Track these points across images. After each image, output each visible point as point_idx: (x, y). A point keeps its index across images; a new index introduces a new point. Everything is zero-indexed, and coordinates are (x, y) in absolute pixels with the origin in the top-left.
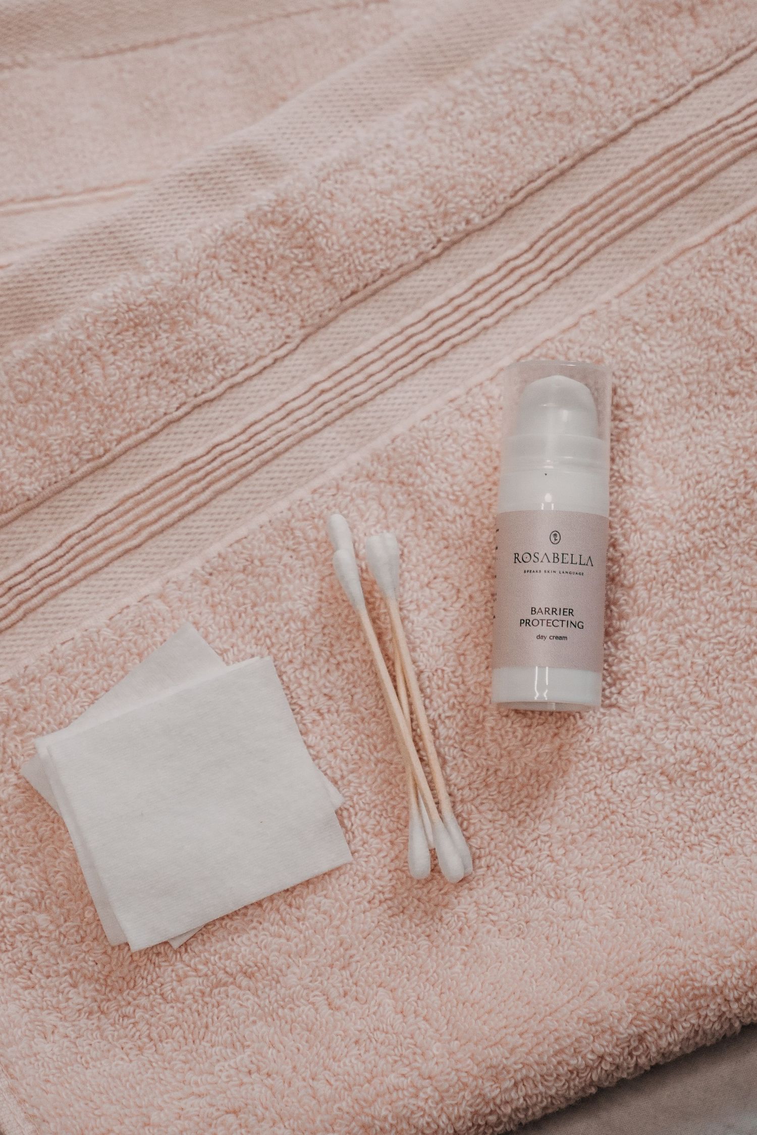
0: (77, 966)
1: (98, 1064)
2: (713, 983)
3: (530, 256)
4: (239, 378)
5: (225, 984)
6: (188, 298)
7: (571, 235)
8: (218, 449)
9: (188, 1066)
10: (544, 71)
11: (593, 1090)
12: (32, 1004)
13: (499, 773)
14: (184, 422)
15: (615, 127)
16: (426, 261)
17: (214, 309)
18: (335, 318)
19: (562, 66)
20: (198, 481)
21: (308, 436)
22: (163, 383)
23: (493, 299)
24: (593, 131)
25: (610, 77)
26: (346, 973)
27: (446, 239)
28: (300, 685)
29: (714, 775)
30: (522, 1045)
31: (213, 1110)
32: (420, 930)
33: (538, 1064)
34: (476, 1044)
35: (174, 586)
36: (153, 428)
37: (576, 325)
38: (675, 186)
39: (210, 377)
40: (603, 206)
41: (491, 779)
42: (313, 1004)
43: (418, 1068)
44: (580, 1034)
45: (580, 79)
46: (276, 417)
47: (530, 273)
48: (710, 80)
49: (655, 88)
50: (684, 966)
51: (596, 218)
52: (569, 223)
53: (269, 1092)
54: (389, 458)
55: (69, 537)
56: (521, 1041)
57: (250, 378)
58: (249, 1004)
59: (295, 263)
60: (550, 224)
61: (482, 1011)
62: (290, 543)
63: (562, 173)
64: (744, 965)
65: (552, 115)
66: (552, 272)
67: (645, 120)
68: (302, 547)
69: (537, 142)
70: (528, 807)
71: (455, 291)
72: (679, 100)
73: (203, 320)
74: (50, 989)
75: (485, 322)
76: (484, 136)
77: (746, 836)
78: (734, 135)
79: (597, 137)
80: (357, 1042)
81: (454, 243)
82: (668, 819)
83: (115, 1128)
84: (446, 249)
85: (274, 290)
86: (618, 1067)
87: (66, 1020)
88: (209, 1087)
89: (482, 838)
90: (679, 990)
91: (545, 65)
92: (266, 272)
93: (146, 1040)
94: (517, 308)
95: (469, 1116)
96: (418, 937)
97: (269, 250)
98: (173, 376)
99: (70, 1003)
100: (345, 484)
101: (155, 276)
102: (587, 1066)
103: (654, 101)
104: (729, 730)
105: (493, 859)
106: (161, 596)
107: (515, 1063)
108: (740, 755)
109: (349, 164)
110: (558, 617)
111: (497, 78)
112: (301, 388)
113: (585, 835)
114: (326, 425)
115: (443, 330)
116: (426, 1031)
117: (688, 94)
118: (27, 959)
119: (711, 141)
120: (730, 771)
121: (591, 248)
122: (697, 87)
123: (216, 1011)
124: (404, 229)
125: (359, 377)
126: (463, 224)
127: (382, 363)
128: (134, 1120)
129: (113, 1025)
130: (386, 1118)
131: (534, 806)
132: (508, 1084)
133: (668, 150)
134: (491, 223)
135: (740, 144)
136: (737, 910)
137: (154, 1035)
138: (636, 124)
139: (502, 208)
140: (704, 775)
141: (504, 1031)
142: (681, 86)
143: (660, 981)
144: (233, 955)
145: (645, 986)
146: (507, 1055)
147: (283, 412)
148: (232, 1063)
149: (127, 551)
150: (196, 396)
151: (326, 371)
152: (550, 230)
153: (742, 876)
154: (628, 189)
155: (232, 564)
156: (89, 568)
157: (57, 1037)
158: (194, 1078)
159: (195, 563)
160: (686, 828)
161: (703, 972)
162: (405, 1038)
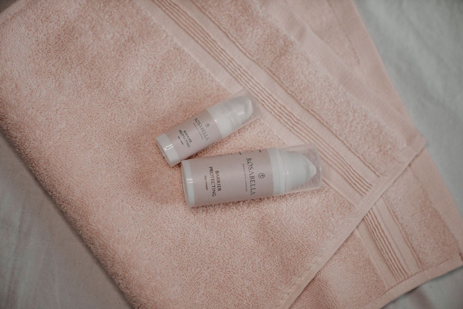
0: (51, 35)
1: (22, 44)
2: (90, 221)
3: (296, 120)
4: (237, 44)
5: (55, 79)
6: (257, 22)
7: (305, 131)
8: (215, 43)
9: (28, 71)
10: (351, 111)
11: (50, 194)
12: (37, 23)
13: (139, 148)
14: (220, 31)
15: (340, 135)
16: (286, 91)
17: (255, 31)
18: (262, 68)
19: (354, 116)
20: (204, 39)
21: (225, 68)
22: (230, 21)
23: (280, 113)
24: (337, 129)
25: (354, 131)
26: (68, 113)
27: (294, 94)
28: (151, 82)
29: (156, 210)
30: (58, 169)
31: (16, 80)
32: (86, 132)
33: (53, 174)
34: (54, 155)
35: (171, 39)
36: (216, 22)
37: (279, 139)
38: (328, 158)
39: (235, 35)
40: (316, 138)
41: (137, 145)
42: (56, 105)
43: (43, 139)
44: (65, 185)
45: (352, 122)
46: (229, 58)
47: (291, 122)
48: (362, 161)
49: (355, 144)
50: (93, 211)
51: (312, 137)
52: (309, 129)
53: (25, 96)
54: (225, 94)
55: (177, 6)
56: (59, 168)
57: (238, 47)
58: (51, 86)
59: (275, 52)
60: (307, 124)
61: (66, 154)
62: (192, 70)
63: (322, 124)
64: (98, 229)
65: (339, 116)
66: (293, 128)
67: (345, 144)
68: (192, 74)
69: (329, 114)
70: (131, 158)
71: (279, 101)
72: (353, 153)
73: (251, 29)
74: (43, 28)
75: (273, 113)
76: (327, 98)
77: (140, 223)
78: (347, 171)
79: (336, 131)
80: (47, 119)
81: (293, 97)
82: (139, 200)
83: (2, 52)
84: (291, 95)
85: (265, 48)
86: (59, 199)
87: (34, 34)
88: (23, 78)
89: (119, 146)
90: (86, 211)
91: (353, 111)
92: (270, 44)
93: (33, 58)
94: (279, 120)
95: (32, 157)
96: (84, 132)
97: (277, 43)
98: (233, 24)
99: (39, 34)
100: (214, 83)
101: (261, 11)
102: (56, 189)
103: (351, 145)
104: (170, 212)
105: (114, 151)
106: (167, 36)
107: (51, 168)
108: (164, 216)
109: (308, 61)
110: (187, 139)
111: (345, 98)
112: (239, 63)
113: (127, 176)
114: (230, 73)
115: (267, 100)
116: (56, 139)
117: (356, 155)
118: (51, 21)
119: (343, 165)
120: (158, 214)
121: (302, 138)
122: (359, 157)
123: (47, 77)
124: (294, 81)
125: (247, 80)
126: (300, 98)
127: (252, 85)
128: (6, 57)
129: (35, 48)
130: (25, 132)
131: (132, 160)
132: (45, 167)
133: (338, 153)
134: (303, 107)
135: (345, 174)
136: (115, 224)
137: (35, 60)
138: (343, 142)
139: (307, 108)
140: (155, 207)
141: (60, 162)
142: (357, 152)
143: (87, 205)
144: (64, 79)
145: (84, 201)
146: (53, 164)
147: (230, 59)
148: (32, 84)
149: (178, 24)
150: (229, 32)
151: (246, 69)
152: (305, 124)
153: (127, 223)
154: (323, 144)
155: (182, 54)
156: (170, 14)
157: (27, 31)
158: (24, 73)
159: (180, 44)
160: (137, 204)
161: (93, 217)
162: (52, 133)
